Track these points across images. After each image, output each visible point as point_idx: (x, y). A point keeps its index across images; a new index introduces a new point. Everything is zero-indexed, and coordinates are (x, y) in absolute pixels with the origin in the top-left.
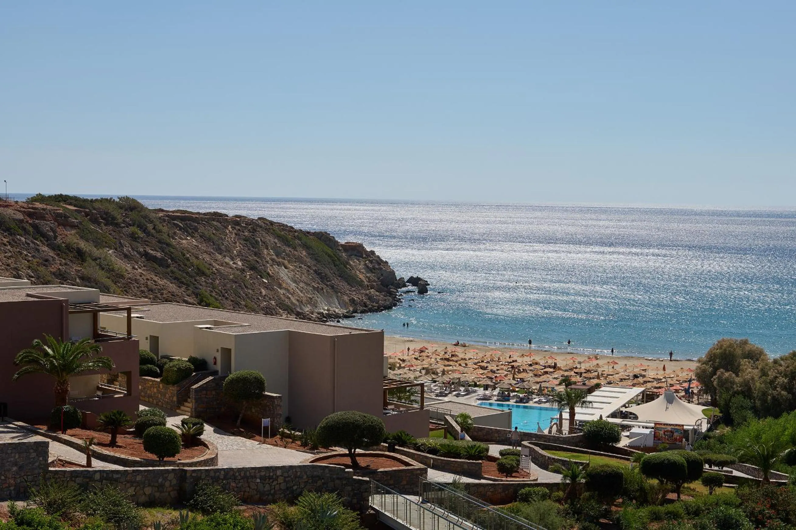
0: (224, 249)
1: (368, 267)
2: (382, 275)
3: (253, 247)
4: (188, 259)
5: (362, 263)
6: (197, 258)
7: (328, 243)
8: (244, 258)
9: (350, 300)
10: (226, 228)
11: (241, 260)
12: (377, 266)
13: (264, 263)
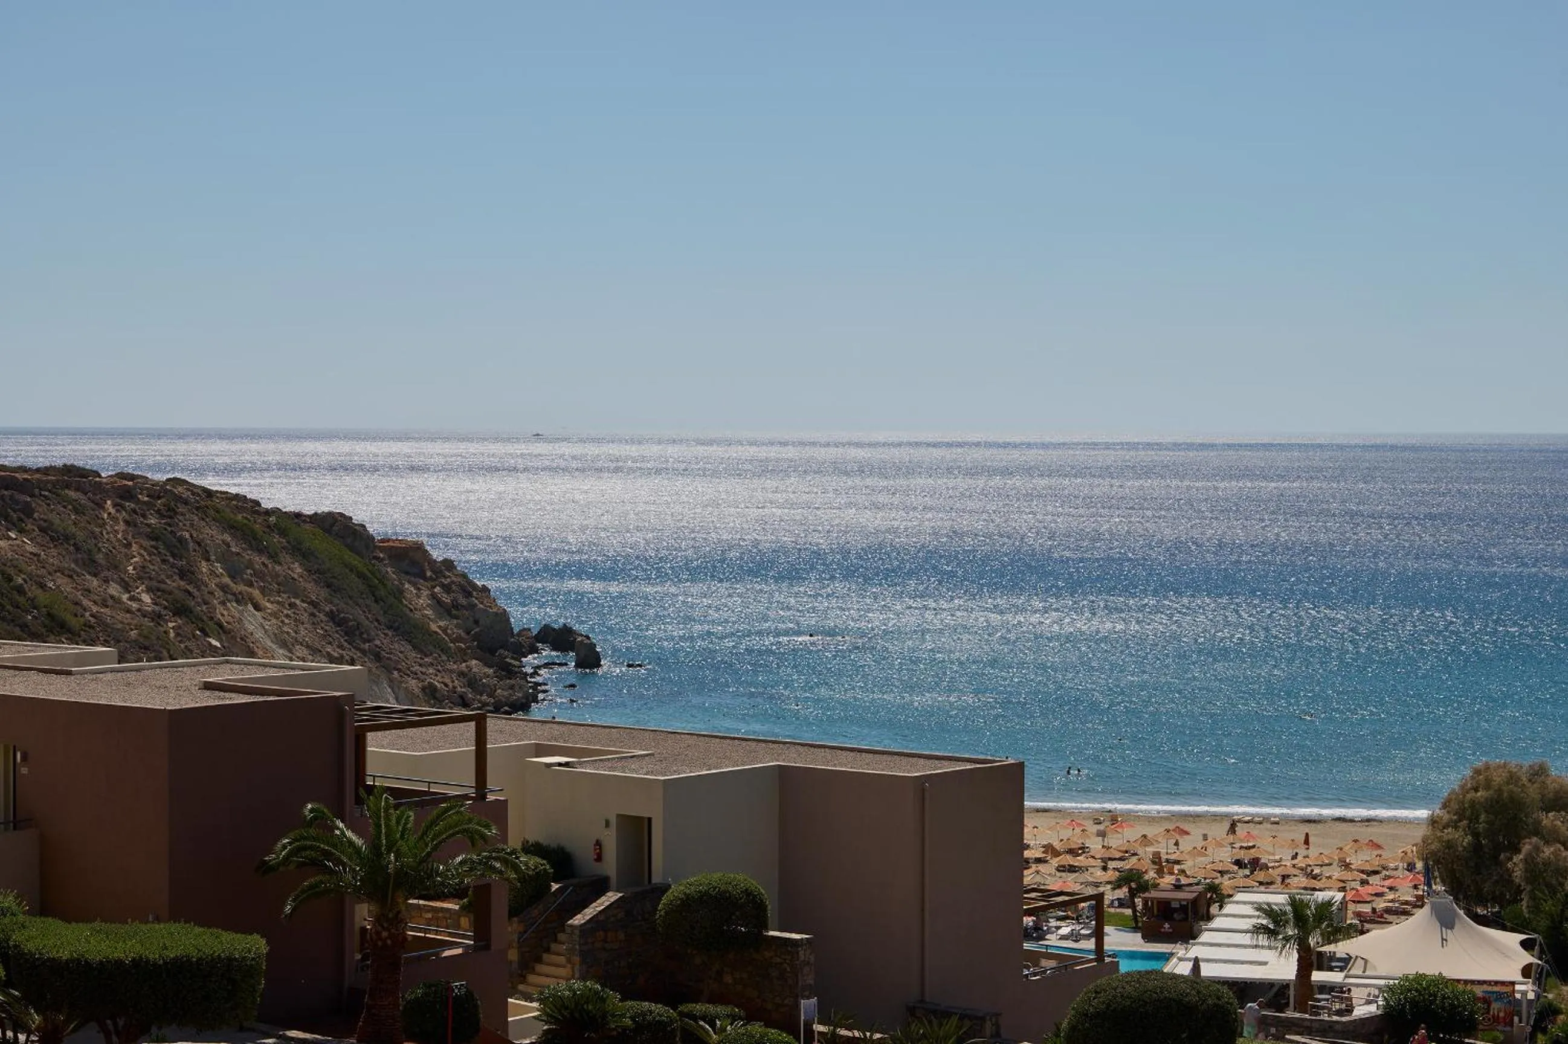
0: (103, 562)
1: (439, 602)
2: (476, 622)
3: (174, 556)
4: (20, 590)
5: (425, 593)
6: (42, 586)
7: (349, 540)
8: (155, 584)
9: (423, 689)
10: (101, 506)
11: (149, 590)
12: (463, 601)
13: (207, 597)
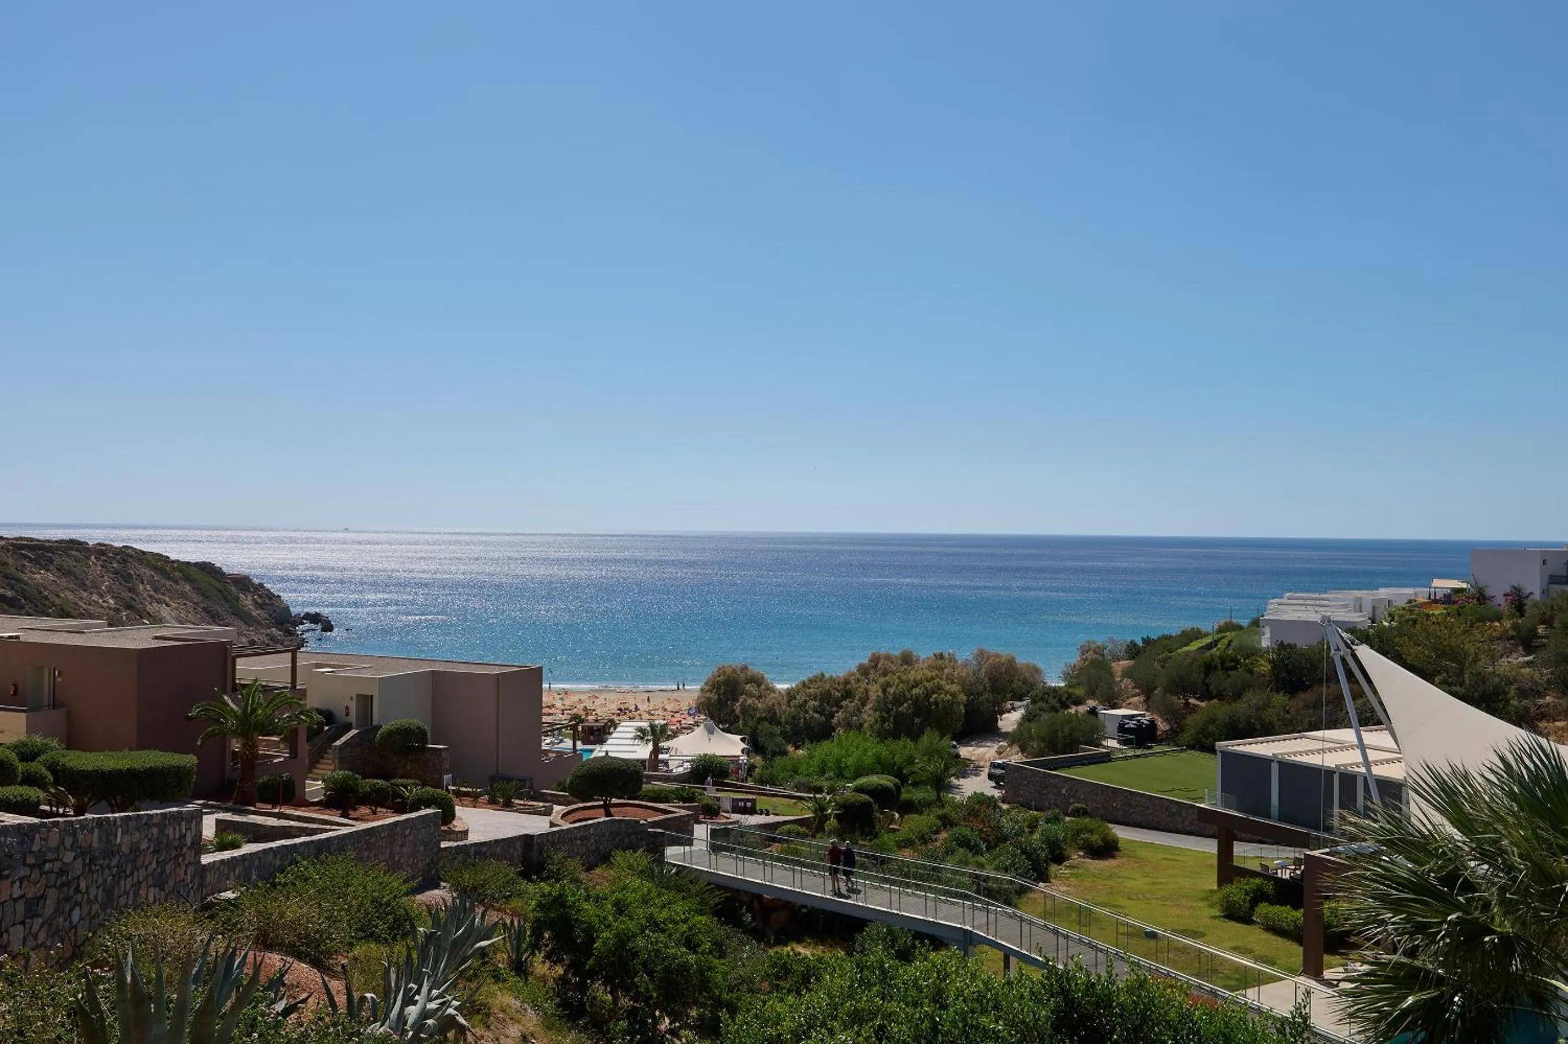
0: (90, 585)
1: (257, 603)
2: (274, 611)
3: (126, 581)
4: (46, 598)
5: (250, 598)
6: (58, 596)
7: (213, 575)
8: (115, 594)
9: (249, 641)
10: (88, 558)
11: (113, 597)
12: (267, 601)
13: (143, 601)
